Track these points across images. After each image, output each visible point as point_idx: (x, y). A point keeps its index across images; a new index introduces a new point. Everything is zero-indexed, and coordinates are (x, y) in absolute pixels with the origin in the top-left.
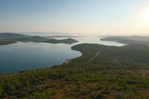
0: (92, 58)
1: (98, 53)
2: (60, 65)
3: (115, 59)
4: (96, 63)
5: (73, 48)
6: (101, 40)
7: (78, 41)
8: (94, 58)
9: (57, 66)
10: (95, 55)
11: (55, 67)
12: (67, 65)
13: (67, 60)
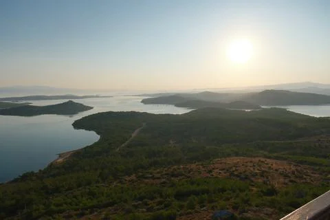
0: (123, 145)
1: (137, 131)
2: (40, 171)
3: (171, 142)
5: (77, 125)
6: (145, 102)
7: (92, 108)
8: (126, 144)
9: (32, 174)
10: (131, 136)
11: (25, 177)
12: (58, 168)
13: (60, 156)
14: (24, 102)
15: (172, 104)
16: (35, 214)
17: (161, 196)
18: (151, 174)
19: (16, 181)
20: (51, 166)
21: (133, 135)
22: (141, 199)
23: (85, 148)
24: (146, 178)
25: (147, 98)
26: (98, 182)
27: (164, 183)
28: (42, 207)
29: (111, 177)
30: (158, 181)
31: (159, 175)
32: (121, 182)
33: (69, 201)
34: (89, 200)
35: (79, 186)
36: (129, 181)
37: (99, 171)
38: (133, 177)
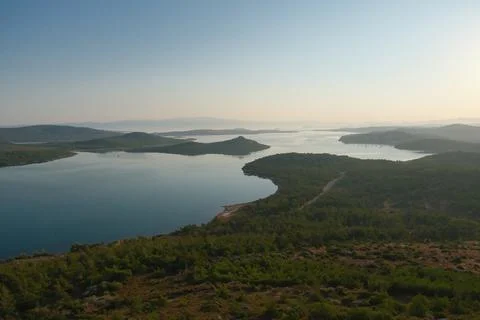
0: (310, 203)
1: (331, 184)
2: (203, 225)
3: (386, 204)
4: (320, 217)
5: (249, 169)
6: (346, 140)
7: (269, 147)
8: (315, 199)
10: (321, 191)
13: (227, 209)
14: (187, 137)
15: (390, 144)
16: (197, 278)
17: (366, 286)
18: (351, 250)
19: (176, 234)
20: (216, 221)
21: (326, 189)
22: (334, 284)
23: (257, 202)
24: (343, 255)
25: (349, 133)
26: (272, 249)
27: (372, 266)
28: (203, 270)
29: (291, 245)
30: (362, 263)
31: (363, 254)
32: (304, 255)
33: (235, 269)
34: (261, 273)
35: (249, 251)
36: (317, 255)
37: (274, 235)
38: (323, 250)
